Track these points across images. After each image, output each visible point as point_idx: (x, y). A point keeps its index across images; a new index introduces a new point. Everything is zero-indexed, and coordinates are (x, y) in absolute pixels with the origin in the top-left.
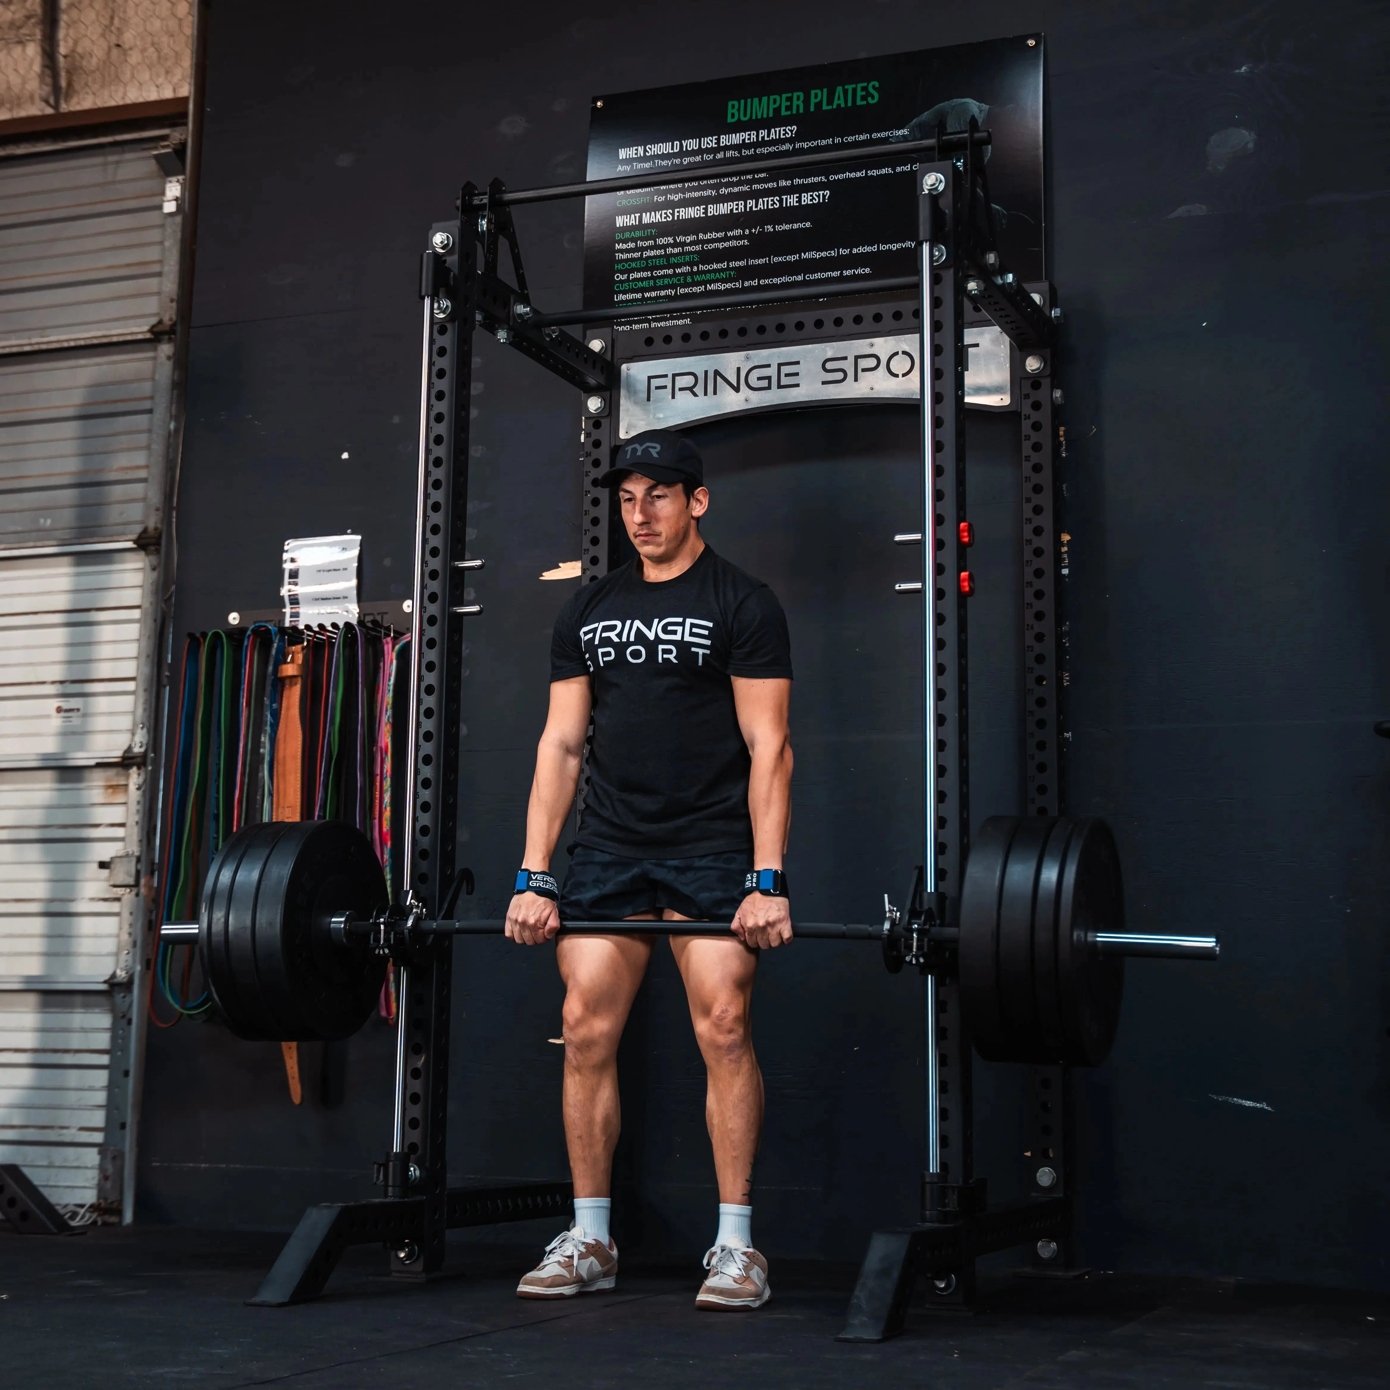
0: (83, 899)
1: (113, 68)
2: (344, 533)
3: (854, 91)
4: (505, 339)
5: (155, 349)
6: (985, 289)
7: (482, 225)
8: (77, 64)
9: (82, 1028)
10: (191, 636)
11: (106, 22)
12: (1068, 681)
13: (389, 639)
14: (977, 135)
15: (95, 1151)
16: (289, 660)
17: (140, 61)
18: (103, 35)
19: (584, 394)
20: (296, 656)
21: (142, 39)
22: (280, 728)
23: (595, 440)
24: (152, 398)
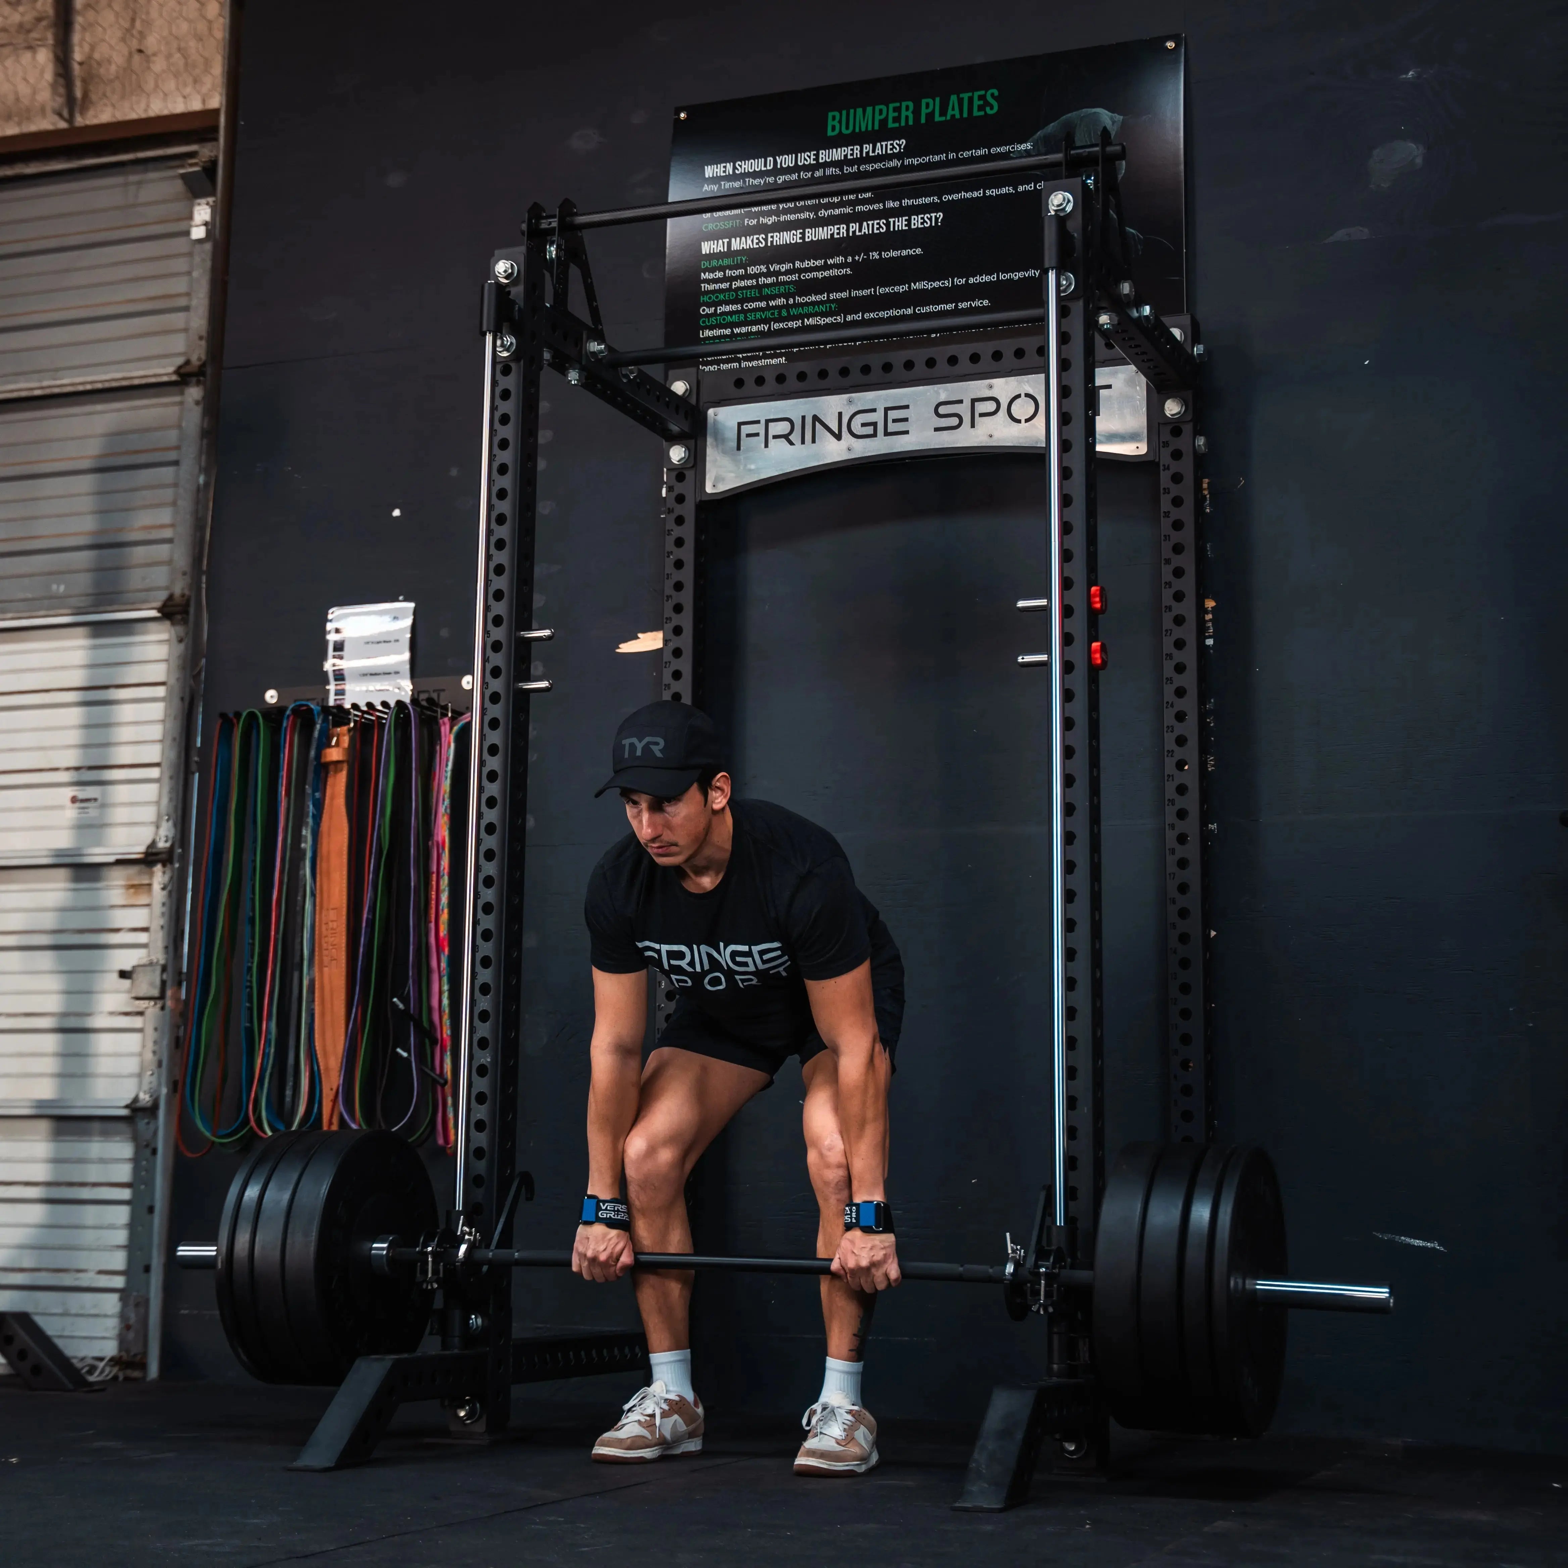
0: (101, 1013)
1: (134, 77)
2: (396, 599)
3: (971, 100)
4: (577, 380)
5: (182, 393)
6: (1119, 324)
7: (550, 252)
8: (94, 72)
9: (101, 1159)
10: (223, 716)
11: (127, 25)
12: (1213, 766)
13: (446, 720)
14: (1109, 149)
15: (115, 1297)
16: (333, 744)
17: (165, 68)
18: (123, 40)
19: (666, 443)
20: (341, 738)
21: (167, 43)
22: (323, 819)
23: (678, 495)
24: (178, 448)
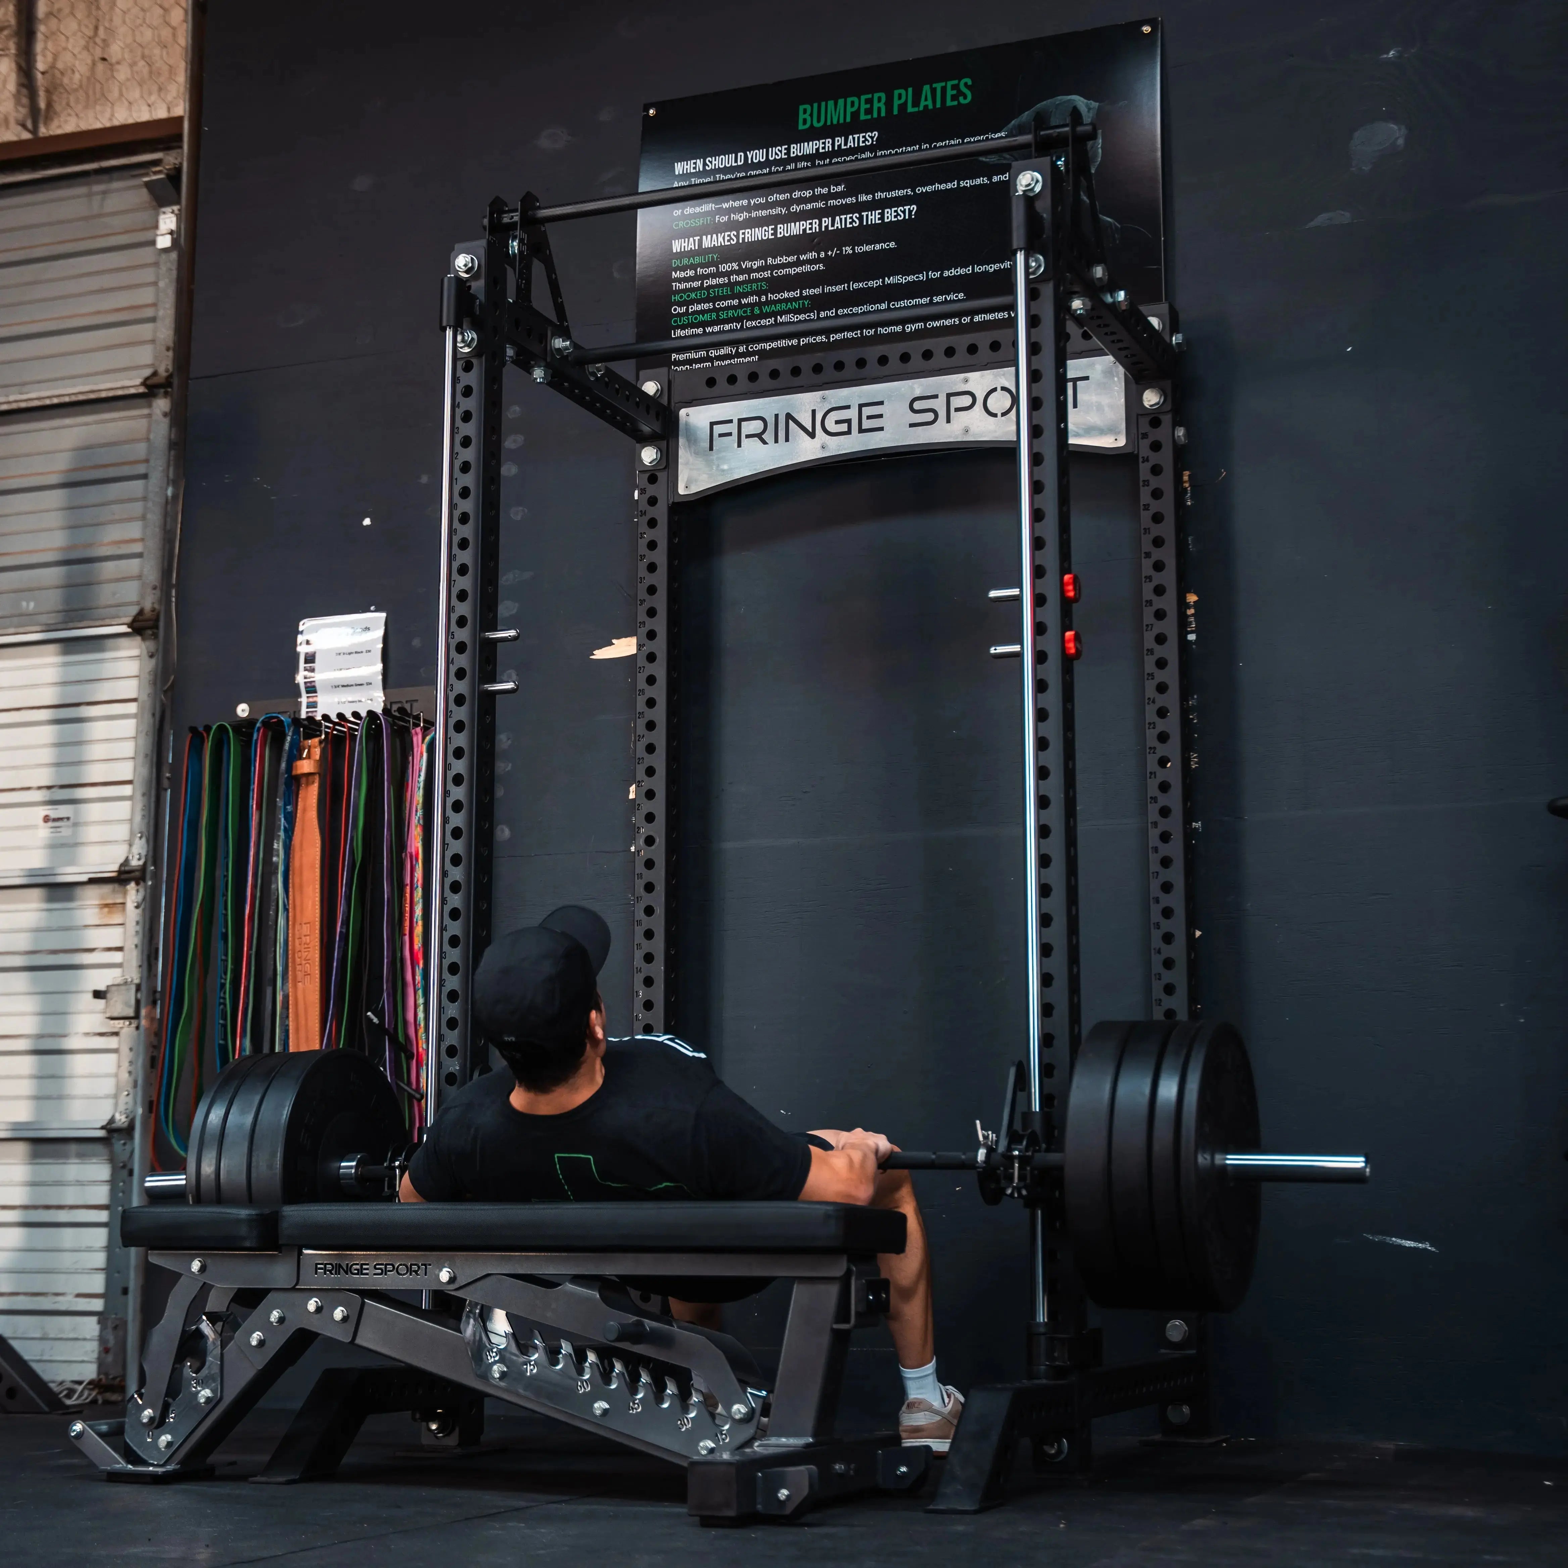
0: (77, 1033)
1: (98, 86)
2: (367, 610)
3: (944, 90)
4: (543, 378)
5: (150, 406)
6: (1093, 309)
7: (513, 247)
8: (58, 82)
9: (78, 1181)
10: (193, 730)
11: (90, 33)
12: (1196, 763)
13: (418, 729)
14: (1080, 129)
15: (94, 1319)
16: (304, 756)
17: (129, 76)
18: (86, 48)
19: (638, 445)
20: (313, 750)
21: (131, 51)
22: (295, 833)
23: (651, 497)
24: (147, 461)
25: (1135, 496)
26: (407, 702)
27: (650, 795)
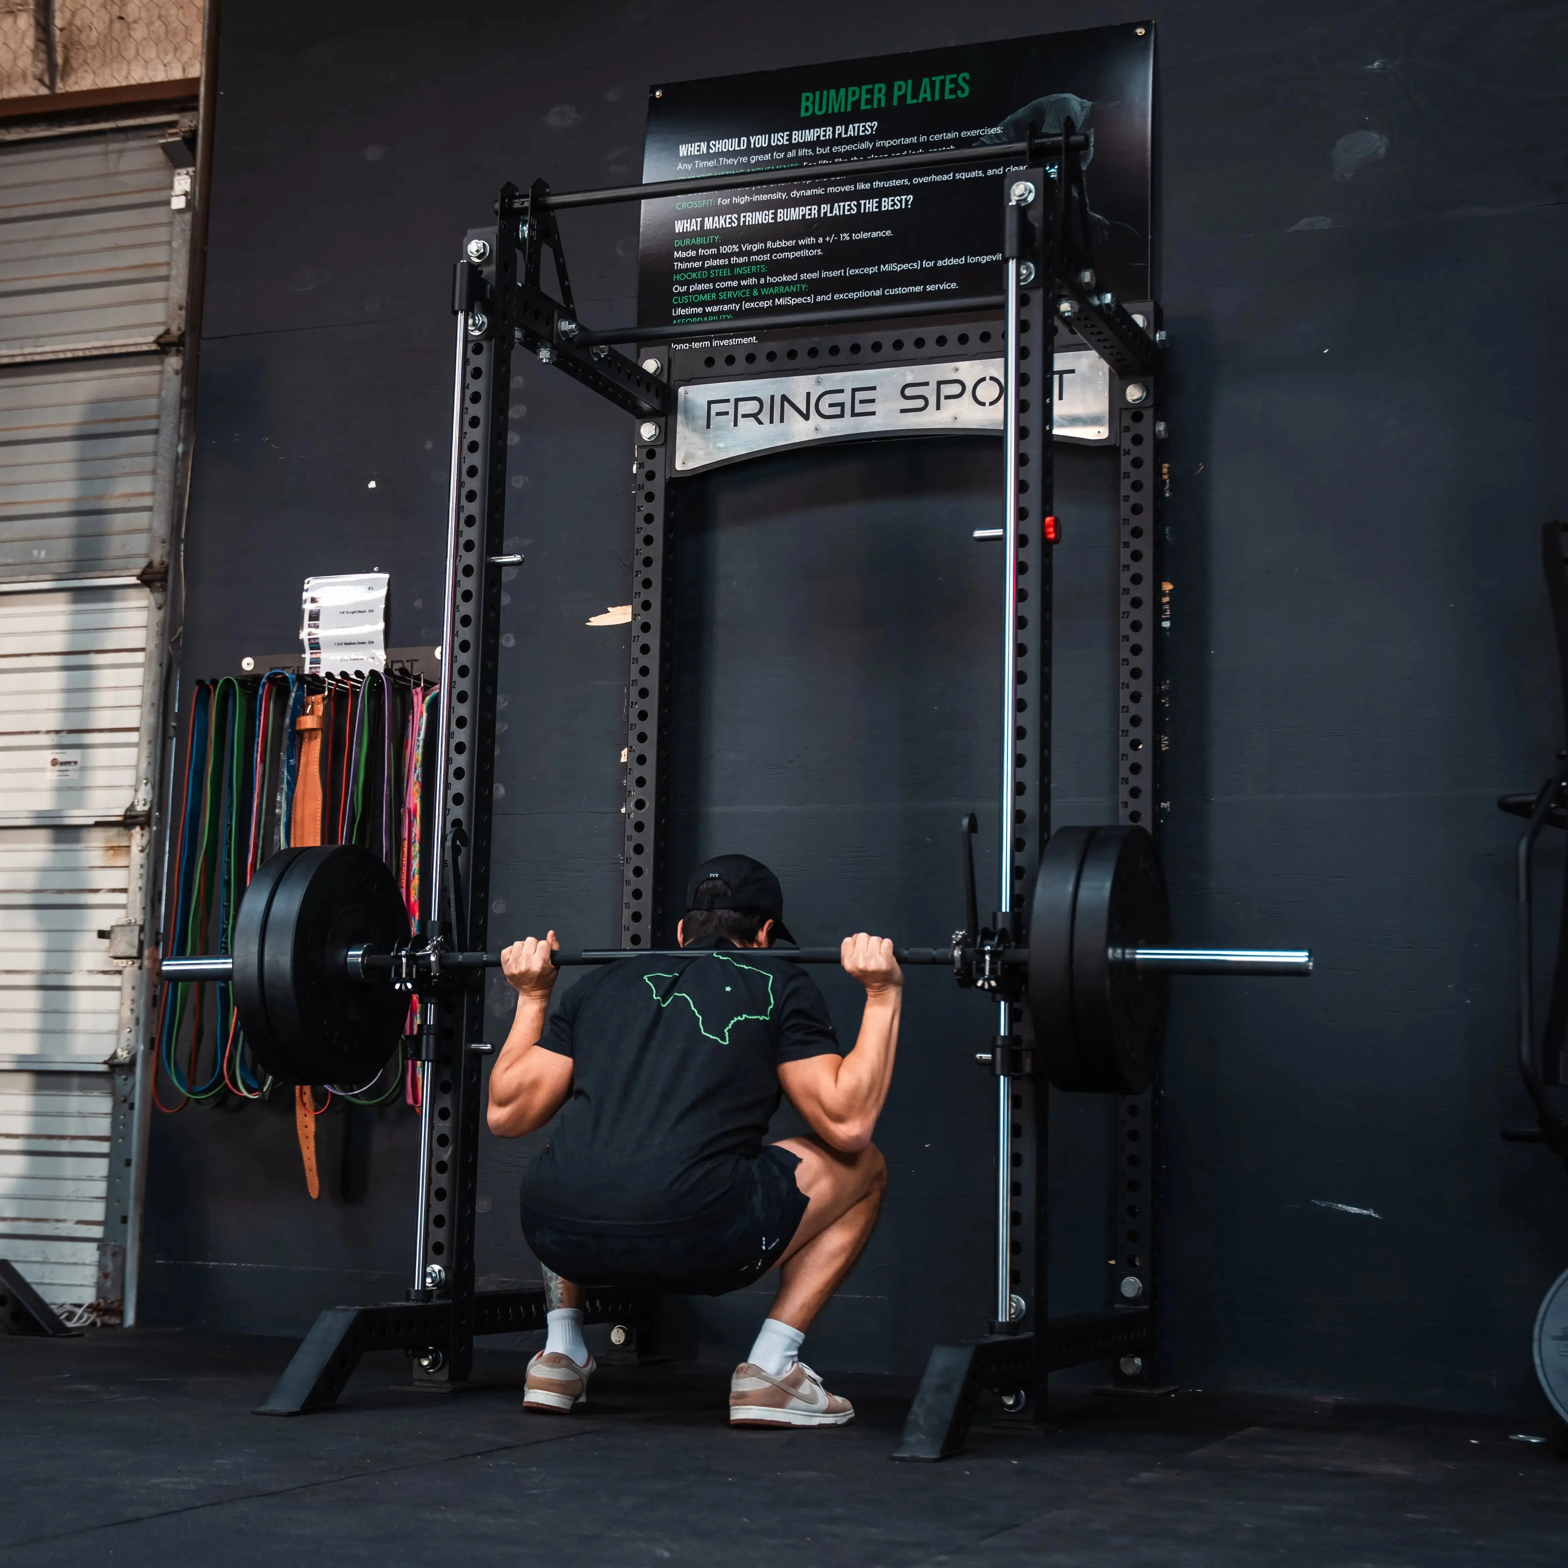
0: (80, 971)
1: (115, 44)
2: (370, 571)
3: (943, 83)
4: (548, 358)
5: (162, 363)
6: (1080, 311)
7: (523, 231)
8: (76, 39)
9: (80, 1113)
10: (200, 683)
12: (1167, 745)
13: (419, 689)
14: (1074, 139)
15: (94, 1245)
16: (308, 712)
17: (146, 35)
18: (104, 6)
19: (637, 421)
20: (316, 707)
21: (148, 10)
22: (297, 786)
23: (648, 472)
24: (158, 417)
25: (1116, 487)
26: (407, 661)
27: (641, 760)
